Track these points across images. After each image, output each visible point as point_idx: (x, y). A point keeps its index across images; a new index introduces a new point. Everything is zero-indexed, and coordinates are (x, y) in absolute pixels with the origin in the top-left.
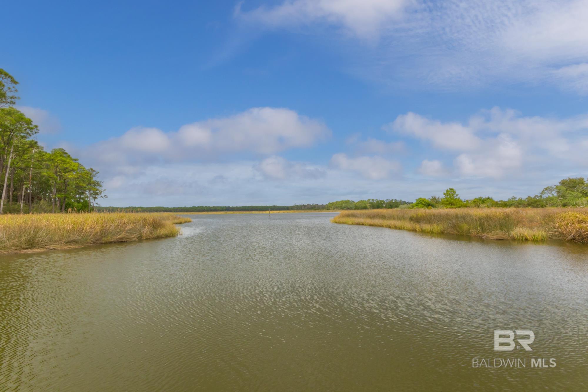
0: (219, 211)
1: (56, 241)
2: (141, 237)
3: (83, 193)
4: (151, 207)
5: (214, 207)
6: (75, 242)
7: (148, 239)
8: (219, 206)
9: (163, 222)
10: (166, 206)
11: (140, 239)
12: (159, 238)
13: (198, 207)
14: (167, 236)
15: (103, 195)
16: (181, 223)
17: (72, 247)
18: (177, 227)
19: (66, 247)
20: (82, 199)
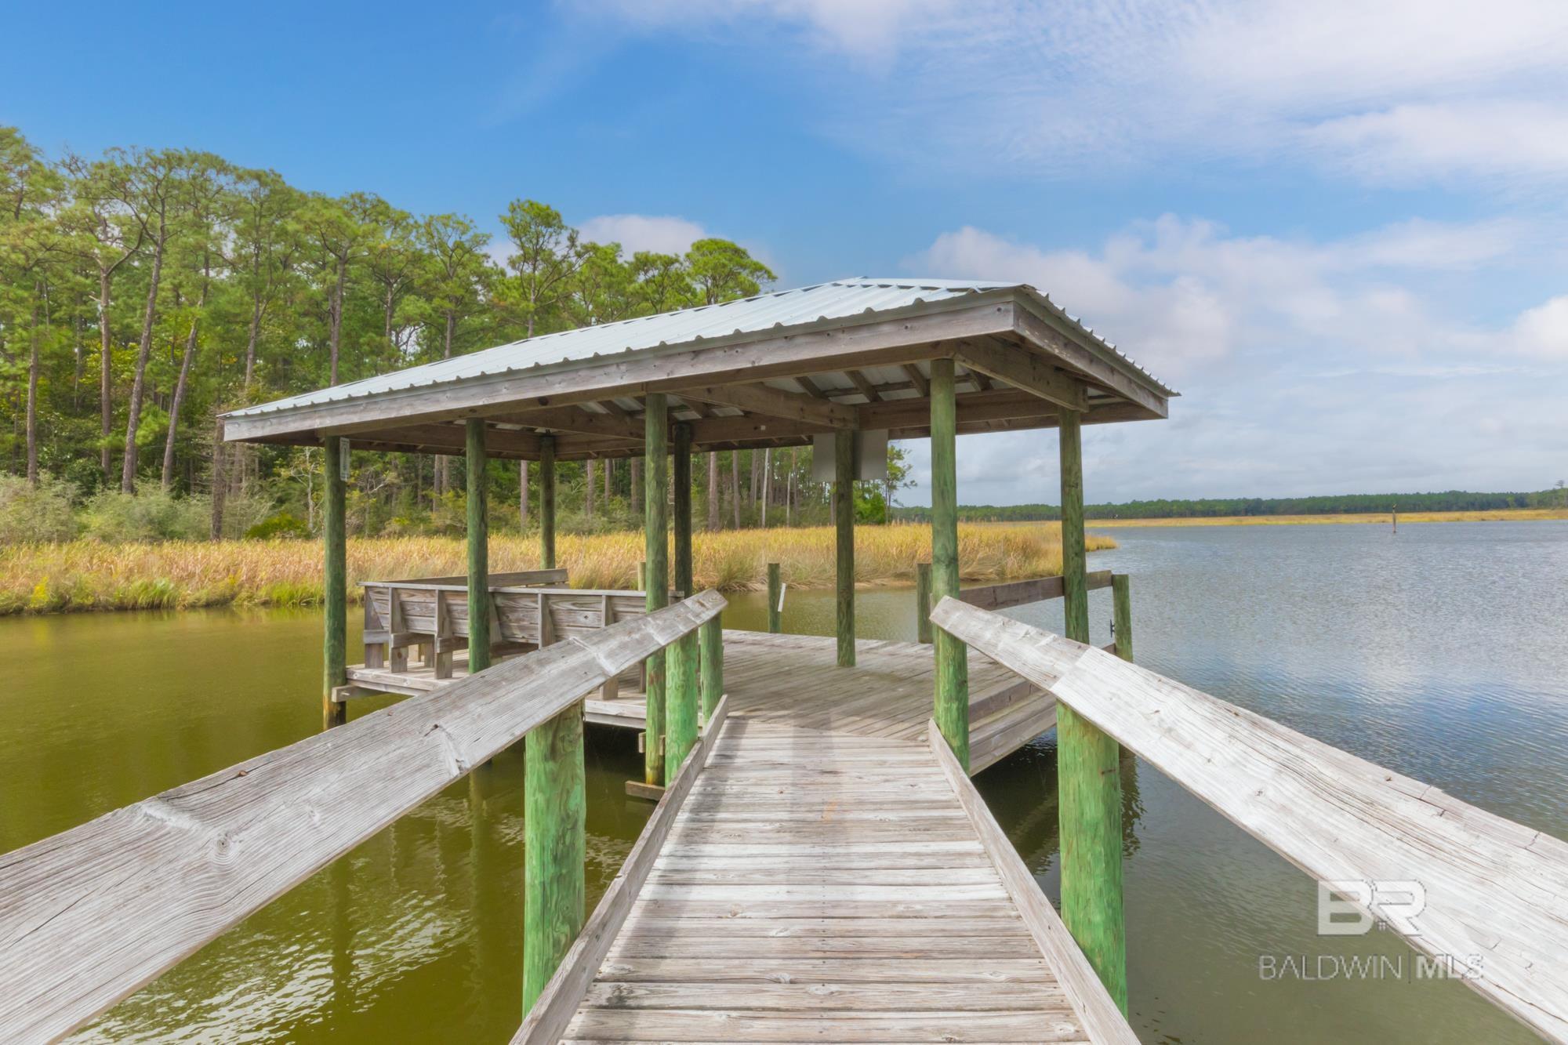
0: (1221, 516)
4: (1014, 507)
5: (1202, 502)
8: (1223, 498)
13: (1150, 503)
15: (907, 480)
19: (898, 583)
20: (869, 491)
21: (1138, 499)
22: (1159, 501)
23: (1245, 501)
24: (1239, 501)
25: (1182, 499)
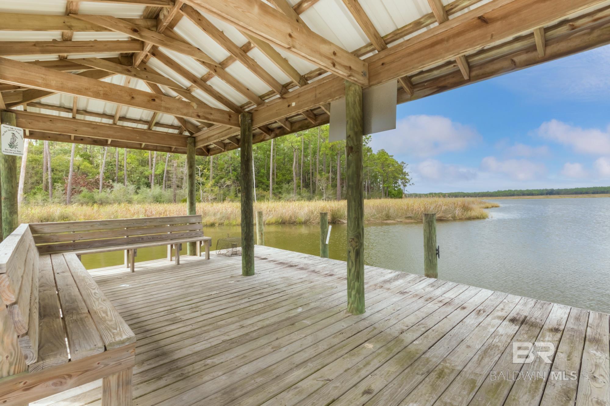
1: (400, 216)
2: (455, 217)
3: (396, 183)
6: (410, 218)
7: (461, 219)
9: (470, 206)
10: (465, 192)
11: (454, 219)
12: (470, 219)
14: (478, 218)
15: (411, 183)
16: (487, 208)
17: (410, 221)
18: (486, 211)
19: (407, 221)
20: (397, 187)
21: (500, 190)
22: (509, 190)
23: (546, 190)
24: (543, 190)
25: (518, 189)
